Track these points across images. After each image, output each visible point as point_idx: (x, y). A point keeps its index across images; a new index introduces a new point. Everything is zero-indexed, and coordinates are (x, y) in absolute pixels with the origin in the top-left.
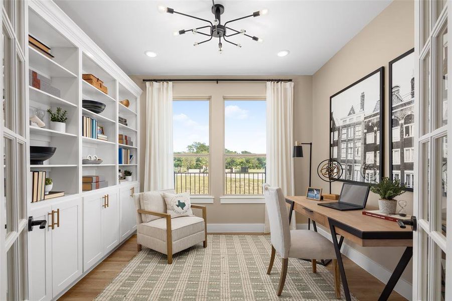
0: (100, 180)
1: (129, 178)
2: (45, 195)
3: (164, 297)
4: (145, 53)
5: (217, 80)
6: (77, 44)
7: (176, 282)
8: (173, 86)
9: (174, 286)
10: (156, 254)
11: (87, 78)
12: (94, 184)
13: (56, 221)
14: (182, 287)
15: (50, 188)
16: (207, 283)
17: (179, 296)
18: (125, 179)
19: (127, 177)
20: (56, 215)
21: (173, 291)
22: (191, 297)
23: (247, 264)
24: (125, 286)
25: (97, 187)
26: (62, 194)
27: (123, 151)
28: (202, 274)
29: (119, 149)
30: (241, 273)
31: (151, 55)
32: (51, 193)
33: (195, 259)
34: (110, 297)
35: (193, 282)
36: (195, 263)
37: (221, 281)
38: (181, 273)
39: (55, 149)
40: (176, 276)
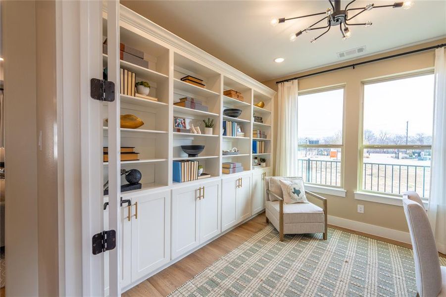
0: (236, 166)
1: (264, 164)
2: (198, 176)
3: (272, 279)
4: (274, 60)
5: (353, 66)
6: (219, 71)
7: (286, 269)
8: (298, 83)
9: (284, 272)
10: (278, 234)
11: (228, 93)
12: (231, 170)
13: (202, 194)
14: (290, 277)
15: (201, 171)
16: (318, 284)
17: (285, 285)
18: (260, 165)
19: (262, 163)
20: (202, 190)
21: (282, 277)
22: (296, 291)
23: (379, 282)
24: (245, 255)
25: (234, 172)
26: (209, 176)
27: (258, 143)
28: (315, 272)
29: (253, 142)
30: (366, 290)
31: (279, 60)
32: (203, 174)
33: (314, 252)
34: (233, 260)
35: (303, 276)
36: (312, 256)
37: (336, 289)
38: (294, 261)
39: (204, 146)
40: (288, 263)
